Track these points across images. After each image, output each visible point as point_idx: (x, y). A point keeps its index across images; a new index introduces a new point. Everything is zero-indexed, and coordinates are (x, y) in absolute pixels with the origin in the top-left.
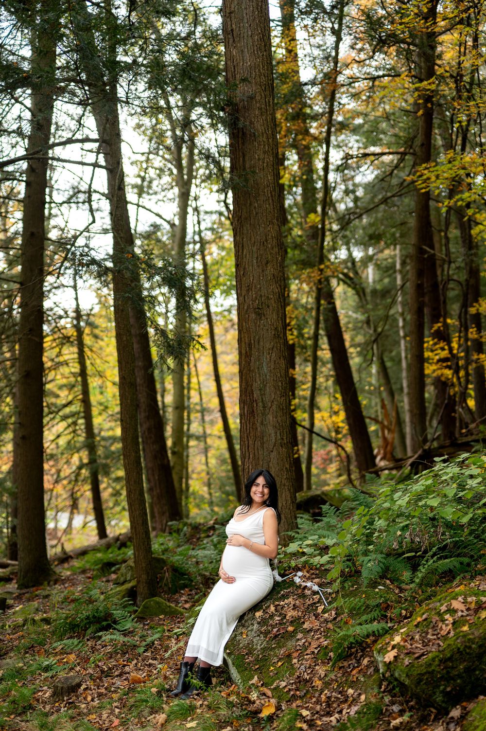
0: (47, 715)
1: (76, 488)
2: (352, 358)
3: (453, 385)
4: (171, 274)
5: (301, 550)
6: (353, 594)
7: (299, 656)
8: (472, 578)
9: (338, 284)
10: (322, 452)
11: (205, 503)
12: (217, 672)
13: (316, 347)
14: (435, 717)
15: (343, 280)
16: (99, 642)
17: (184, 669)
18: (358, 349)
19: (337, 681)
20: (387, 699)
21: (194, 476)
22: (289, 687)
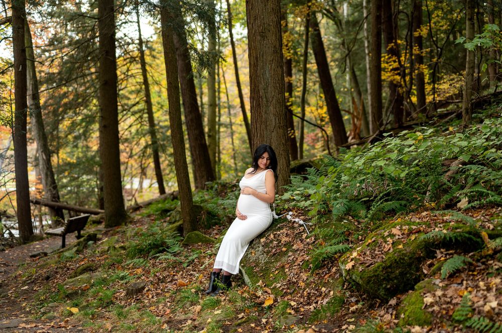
0: (122, 307)
1: (143, 162)
2: (332, 69)
3: (401, 86)
4: (200, 9)
5: (292, 198)
6: (327, 226)
7: (290, 267)
8: (407, 214)
9: (323, 17)
10: (312, 134)
11: (232, 170)
12: (236, 278)
13: (306, 61)
14: (379, 305)
15: (326, 15)
16: (158, 261)
17: (213, 277)
18: (337, 63)
19: (315, 283)
20: (348, 294)
21: (224, 152)
22: (283, 287)
